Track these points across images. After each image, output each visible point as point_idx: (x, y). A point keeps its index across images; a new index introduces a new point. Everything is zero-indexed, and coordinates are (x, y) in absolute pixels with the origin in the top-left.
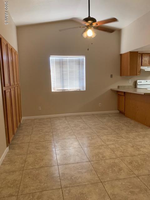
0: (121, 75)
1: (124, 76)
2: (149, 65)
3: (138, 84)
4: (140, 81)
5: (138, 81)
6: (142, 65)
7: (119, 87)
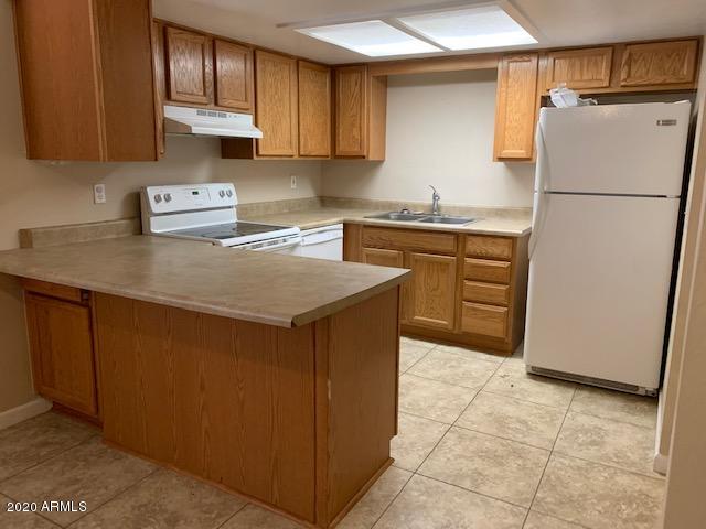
0: (34, 153)
1: (62, 163)
2: (204, 100)
3: (155, 208)
4: (163, 191)
5: (152, 192)
6: (168, 96)
7: (26, 238)
